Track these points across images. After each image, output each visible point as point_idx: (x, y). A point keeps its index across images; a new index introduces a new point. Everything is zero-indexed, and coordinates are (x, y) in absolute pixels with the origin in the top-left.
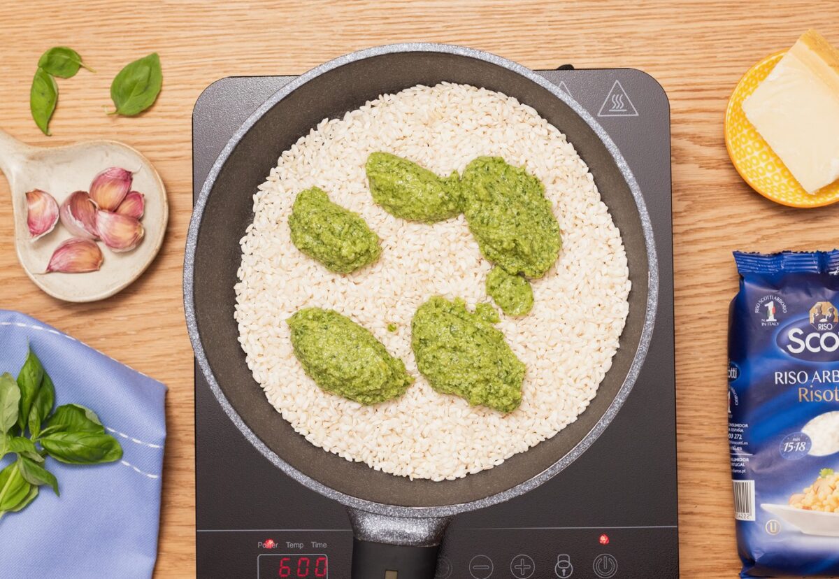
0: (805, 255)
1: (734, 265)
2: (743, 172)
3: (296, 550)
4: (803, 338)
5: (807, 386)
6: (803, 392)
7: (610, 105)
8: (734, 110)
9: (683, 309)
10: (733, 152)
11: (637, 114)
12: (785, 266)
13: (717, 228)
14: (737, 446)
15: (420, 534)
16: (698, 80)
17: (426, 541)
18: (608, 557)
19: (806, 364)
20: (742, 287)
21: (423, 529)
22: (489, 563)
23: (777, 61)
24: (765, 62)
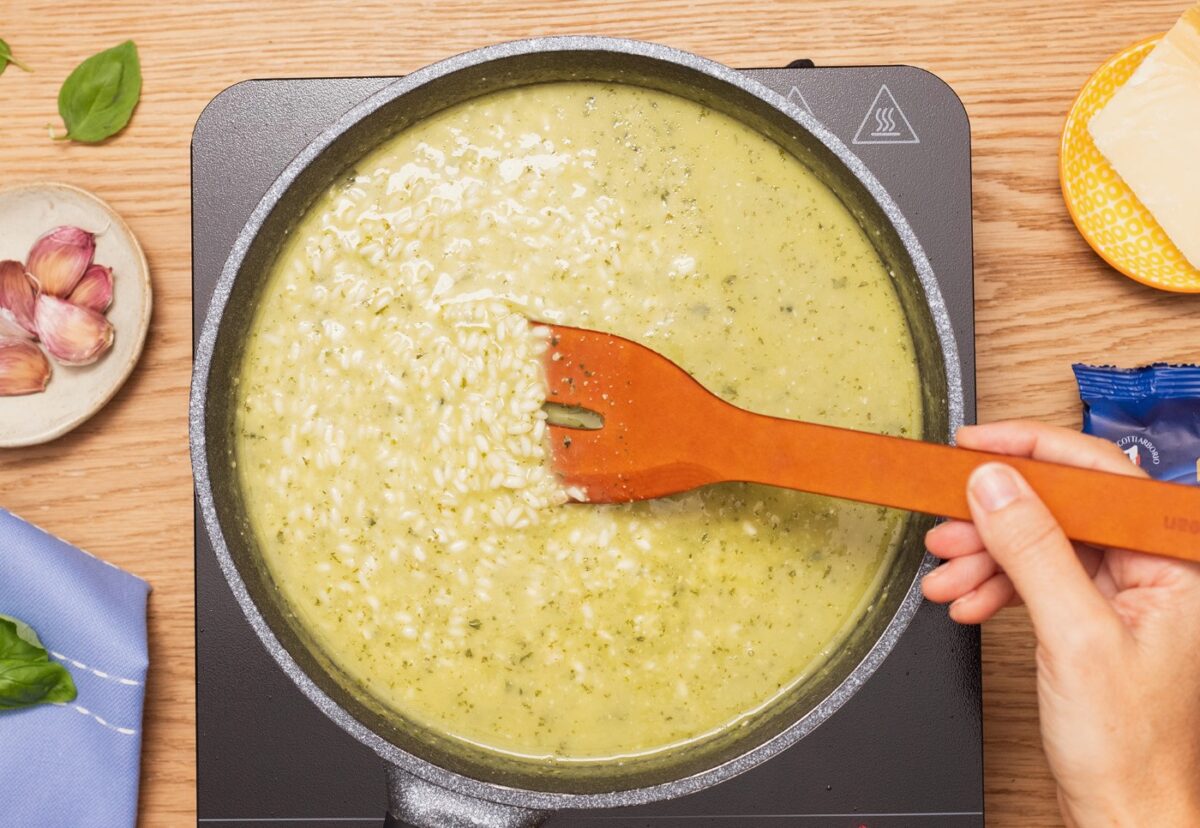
0: (1189, 369)
1: (1075, 386)
2: (1090, 234)
7: (872, 124)
10: (1073, 202)
11: (917, 141)
12: (1157, 388)
13: (1048, 325)
16: (1017, 85)
20: (1087, 422)
21: (500, 821)
23: (1145, 54)
24: (1125, 56)
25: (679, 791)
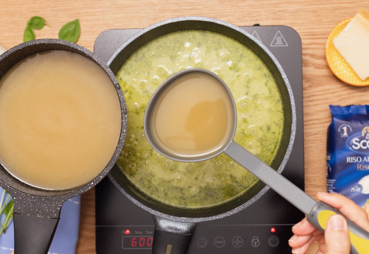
0: (360, 106)
1: (329, 111)
2: (334, 70)
3: (139, 235)
4: (359, 142)
5: (361, 163)
6: (359, 166)
7: (276, 41)
8: (329, 43)
9: (307, 130)
10: (329, 62)
11: (287, 45)
12: (352, 111)
13: (322, 95)
14: (331, 189)
15: (184, 229)
16: (314, 30)
17: (186, 233)
18: (275, 237)
19: (360, 154)
20: (333, 120)
21: (185, 227)
22: (222, 240)
23: (348, 22)
24: (343, 23)
25: (232, 213)
